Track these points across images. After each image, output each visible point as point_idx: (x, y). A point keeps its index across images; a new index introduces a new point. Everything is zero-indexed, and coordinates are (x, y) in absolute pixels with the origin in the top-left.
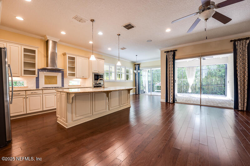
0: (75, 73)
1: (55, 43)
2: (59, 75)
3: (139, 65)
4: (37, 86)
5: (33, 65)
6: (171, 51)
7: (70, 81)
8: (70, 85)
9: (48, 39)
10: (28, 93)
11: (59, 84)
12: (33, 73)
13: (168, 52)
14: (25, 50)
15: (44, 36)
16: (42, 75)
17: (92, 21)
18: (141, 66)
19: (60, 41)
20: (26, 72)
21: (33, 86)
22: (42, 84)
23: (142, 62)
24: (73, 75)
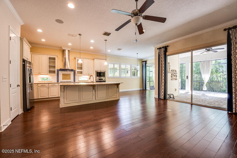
0: (82, 72)
1: (69, 51)
2: (72, 73)
3: (146, 61)
4: (58, 81)
5: (54, 67)
6: (163, 47)
7: (80, 77)
8: (79, 80)
9: (63, 49)
10: (50, 85)
11: (72, 79)
12: (54, 72)
13: (160, 48)
14: (50, 58)
15: (61, 48)
16: (61, 73)
17: (80, 35)
18: (148, 62)
19: (71, 49)
20: (50, 72)
21: (55, 81)
22: (61, 79)
23: (149, 59)
24: (81, 73)
